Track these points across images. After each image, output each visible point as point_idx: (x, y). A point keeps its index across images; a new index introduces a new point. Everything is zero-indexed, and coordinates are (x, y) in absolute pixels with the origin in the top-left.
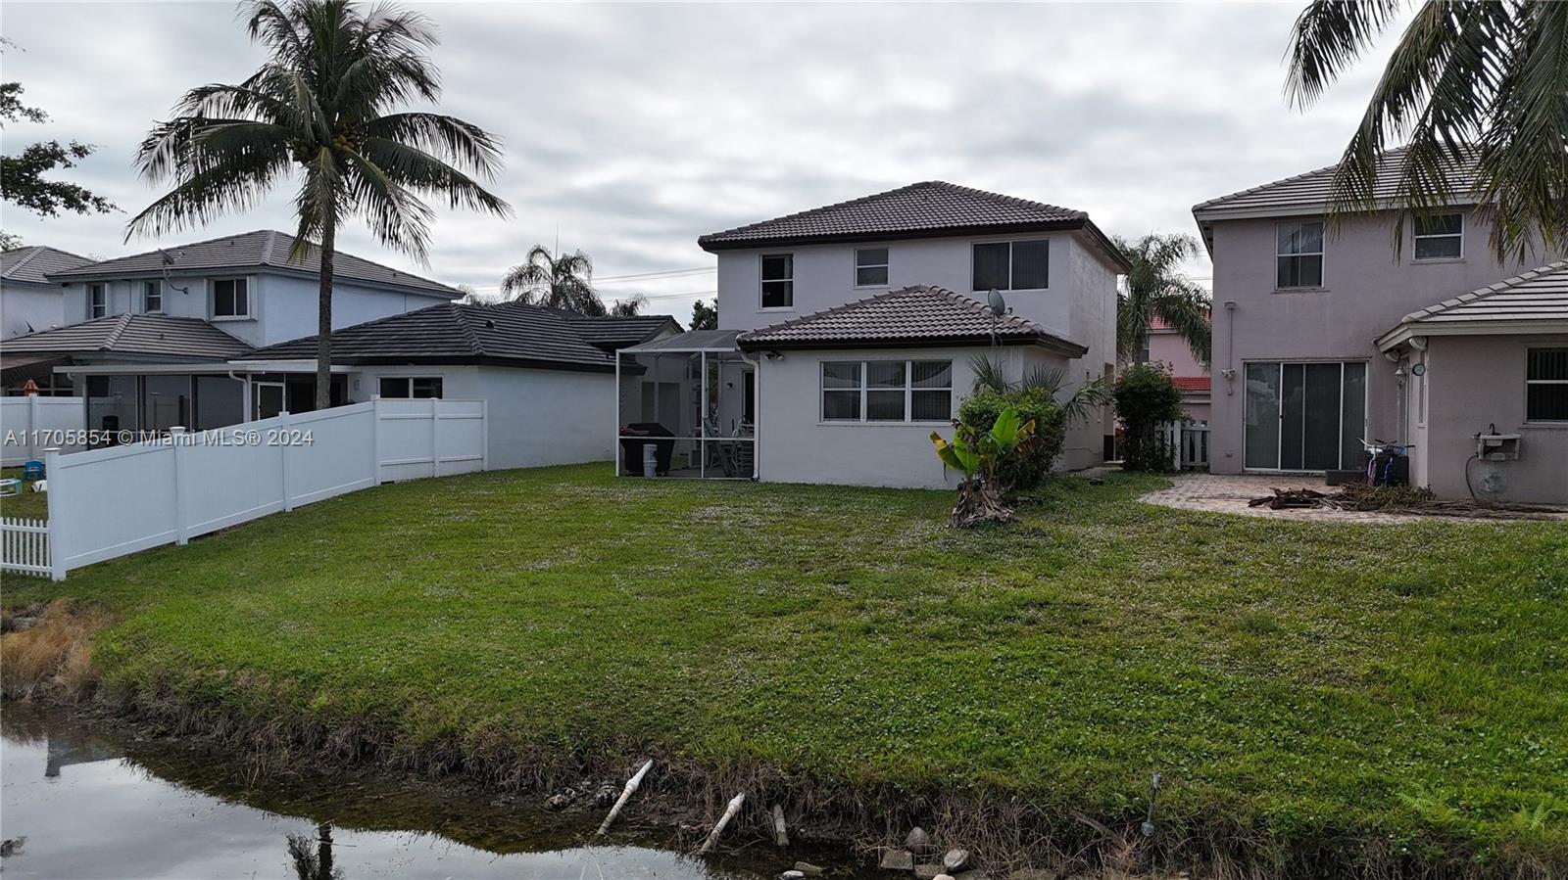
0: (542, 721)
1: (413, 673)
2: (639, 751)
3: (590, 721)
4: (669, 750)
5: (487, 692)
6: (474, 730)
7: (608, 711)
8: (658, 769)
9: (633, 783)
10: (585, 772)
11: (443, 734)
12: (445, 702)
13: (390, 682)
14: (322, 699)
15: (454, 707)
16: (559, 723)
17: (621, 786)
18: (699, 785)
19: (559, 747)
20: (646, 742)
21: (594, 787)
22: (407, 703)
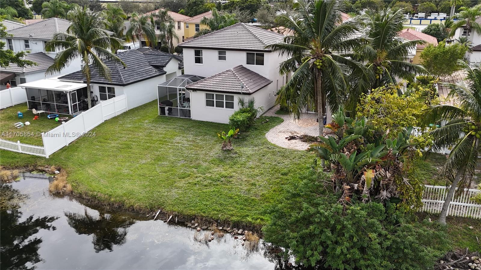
0: (145, 204)
1: (125, 194)
2: (159, 208)
3: (151, 204)
4: (162, 209)
5: (136, 199)
6: (135, 206)
7: (154, 202)
8: (161, 211)
9: (158, 214)
10: (151, 211)
11: (131, 206)
12: (131, 200)
13: (122, 196)
14: (112, 199)
15: (133, 201)
16: (147, 204)
17: (156, 214)
18: (167, 214)
19: (148, 208)
20: (160, 207)
21: (152, 213)
22: (125, 200)
